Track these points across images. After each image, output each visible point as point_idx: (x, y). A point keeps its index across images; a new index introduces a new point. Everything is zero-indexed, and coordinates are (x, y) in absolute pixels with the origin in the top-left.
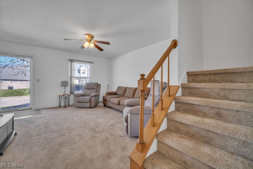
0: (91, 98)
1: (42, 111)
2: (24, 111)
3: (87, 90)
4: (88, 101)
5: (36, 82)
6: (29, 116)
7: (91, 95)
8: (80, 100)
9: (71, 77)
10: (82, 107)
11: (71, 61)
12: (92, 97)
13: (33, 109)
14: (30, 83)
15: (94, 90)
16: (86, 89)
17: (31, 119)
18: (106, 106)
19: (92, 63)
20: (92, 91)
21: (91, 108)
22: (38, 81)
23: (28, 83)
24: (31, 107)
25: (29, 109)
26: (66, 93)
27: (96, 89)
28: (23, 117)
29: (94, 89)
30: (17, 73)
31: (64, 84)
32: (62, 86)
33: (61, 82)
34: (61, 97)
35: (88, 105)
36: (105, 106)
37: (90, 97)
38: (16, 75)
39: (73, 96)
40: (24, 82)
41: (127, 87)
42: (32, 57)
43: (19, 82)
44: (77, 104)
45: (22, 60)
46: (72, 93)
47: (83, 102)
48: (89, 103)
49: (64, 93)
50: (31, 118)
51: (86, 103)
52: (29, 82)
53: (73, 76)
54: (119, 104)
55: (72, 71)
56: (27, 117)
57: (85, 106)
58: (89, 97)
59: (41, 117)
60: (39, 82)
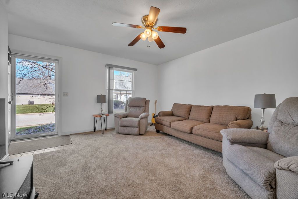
0: (141, 120)
1: (72, 138)
2: (48, 138)
3: (131, 109)
4: (136, 125)
5: (64, 96)
6: (56, 149)
7: (140, 116)
8: (125, 124)
9: (109, 89)
10: (128, 133)
11: (109, 67)
12: (142, 118)
13: (60, 135)
14: (56, 97)
15: (142, 108)
16: (129, 107)
17: (60, 155)
18: (160, 131)
19: (136, 70)
20: (138, 109)
21: (140, 135)
22: (66, 94)
23: (53, 98)
24: (57, 131)
25: (55, 135)
26: (103, 112)
27: (144, 107)
28: (47, 151)
29: (140, 107)
30: (38, 84)
31: (101, 99)
32: (97, 102)
33: (97, 96)
34: (96, 118)
35: (136, 130)
36: (158, 131)
37: (139, 119)
38: (37, 88)
39: (114, 117)
40: (47, 96)
41: (192, 105)
42: (58, 61)
43: (41, 96)
44: (120, 128)
45: (44, 67)
46: (110, 112)
47: (128, 127)
48: (138, 128)
49: (100, 112)
50: (58, 152)
51: (133, 128)
52: (54, 96)
53: (111, 88)
54: (191, 133)
55: (111, 81)
56: (53, 150)
57: (131, 133)
58: (137, 119)
59: (73, 152)
60: (68, 96)
